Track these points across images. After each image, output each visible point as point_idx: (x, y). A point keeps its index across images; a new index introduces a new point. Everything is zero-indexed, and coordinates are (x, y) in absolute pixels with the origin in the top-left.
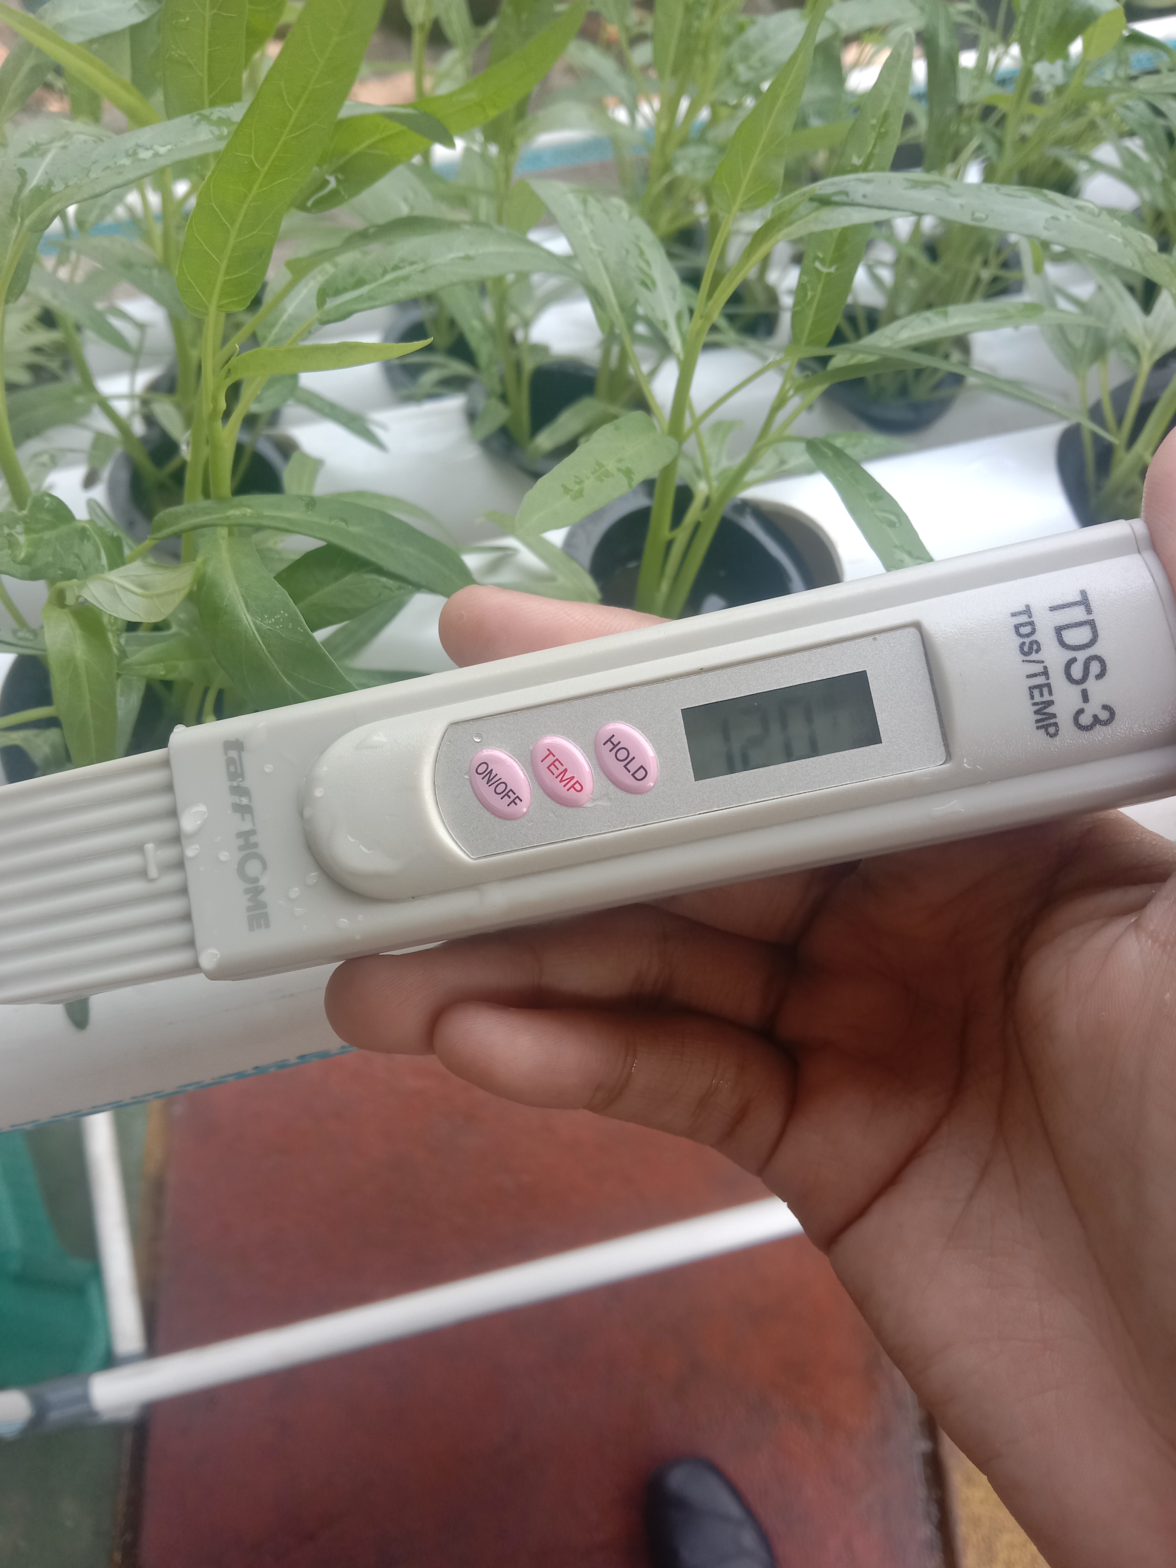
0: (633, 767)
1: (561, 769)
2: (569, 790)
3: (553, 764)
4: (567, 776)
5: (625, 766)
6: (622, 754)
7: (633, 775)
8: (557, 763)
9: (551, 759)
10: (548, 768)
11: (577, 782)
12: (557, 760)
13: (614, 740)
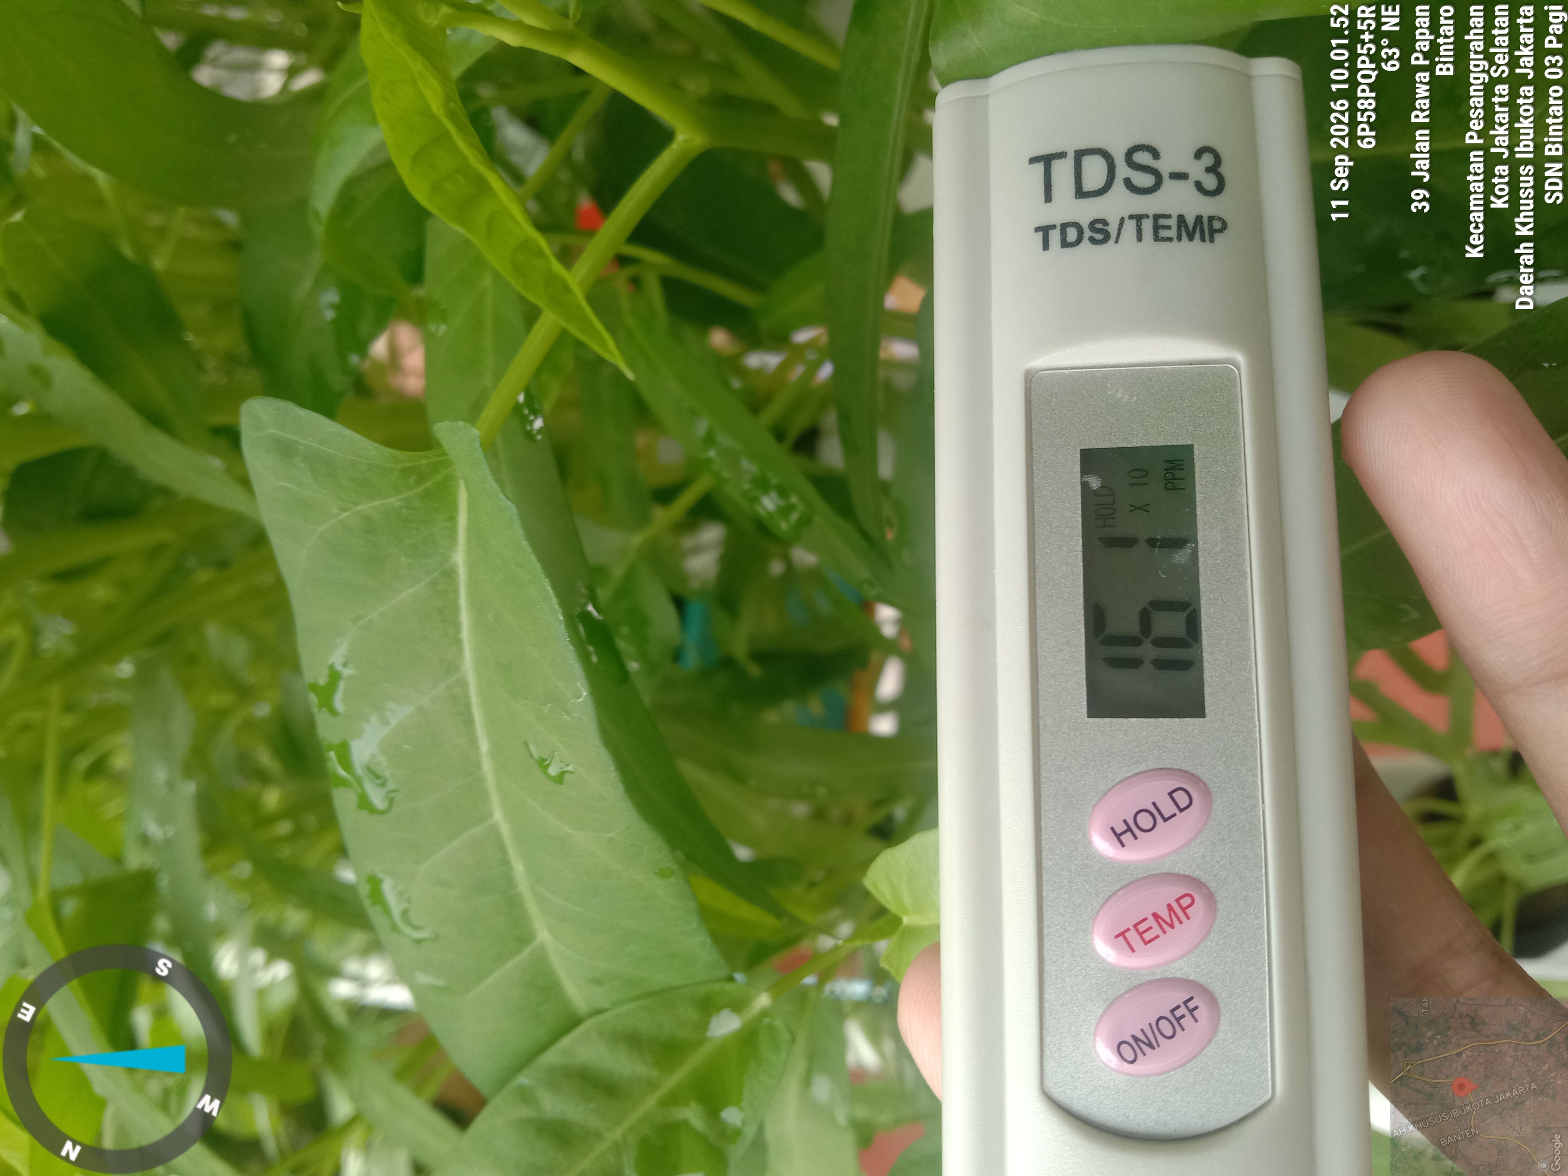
0: (1168, 808)
1: (1151, 922)
2: (1188, 918)
3: (1141, 934)
4: (1164, 914)
5: (1165, 820)
6: (1145, 821)
7: (1181, 810)
8: (1141, 928)
9: (1132, 936)
10: (1146, 943)
11: (1178, 901)
12: (1135, 926)
13: (1120, 827)
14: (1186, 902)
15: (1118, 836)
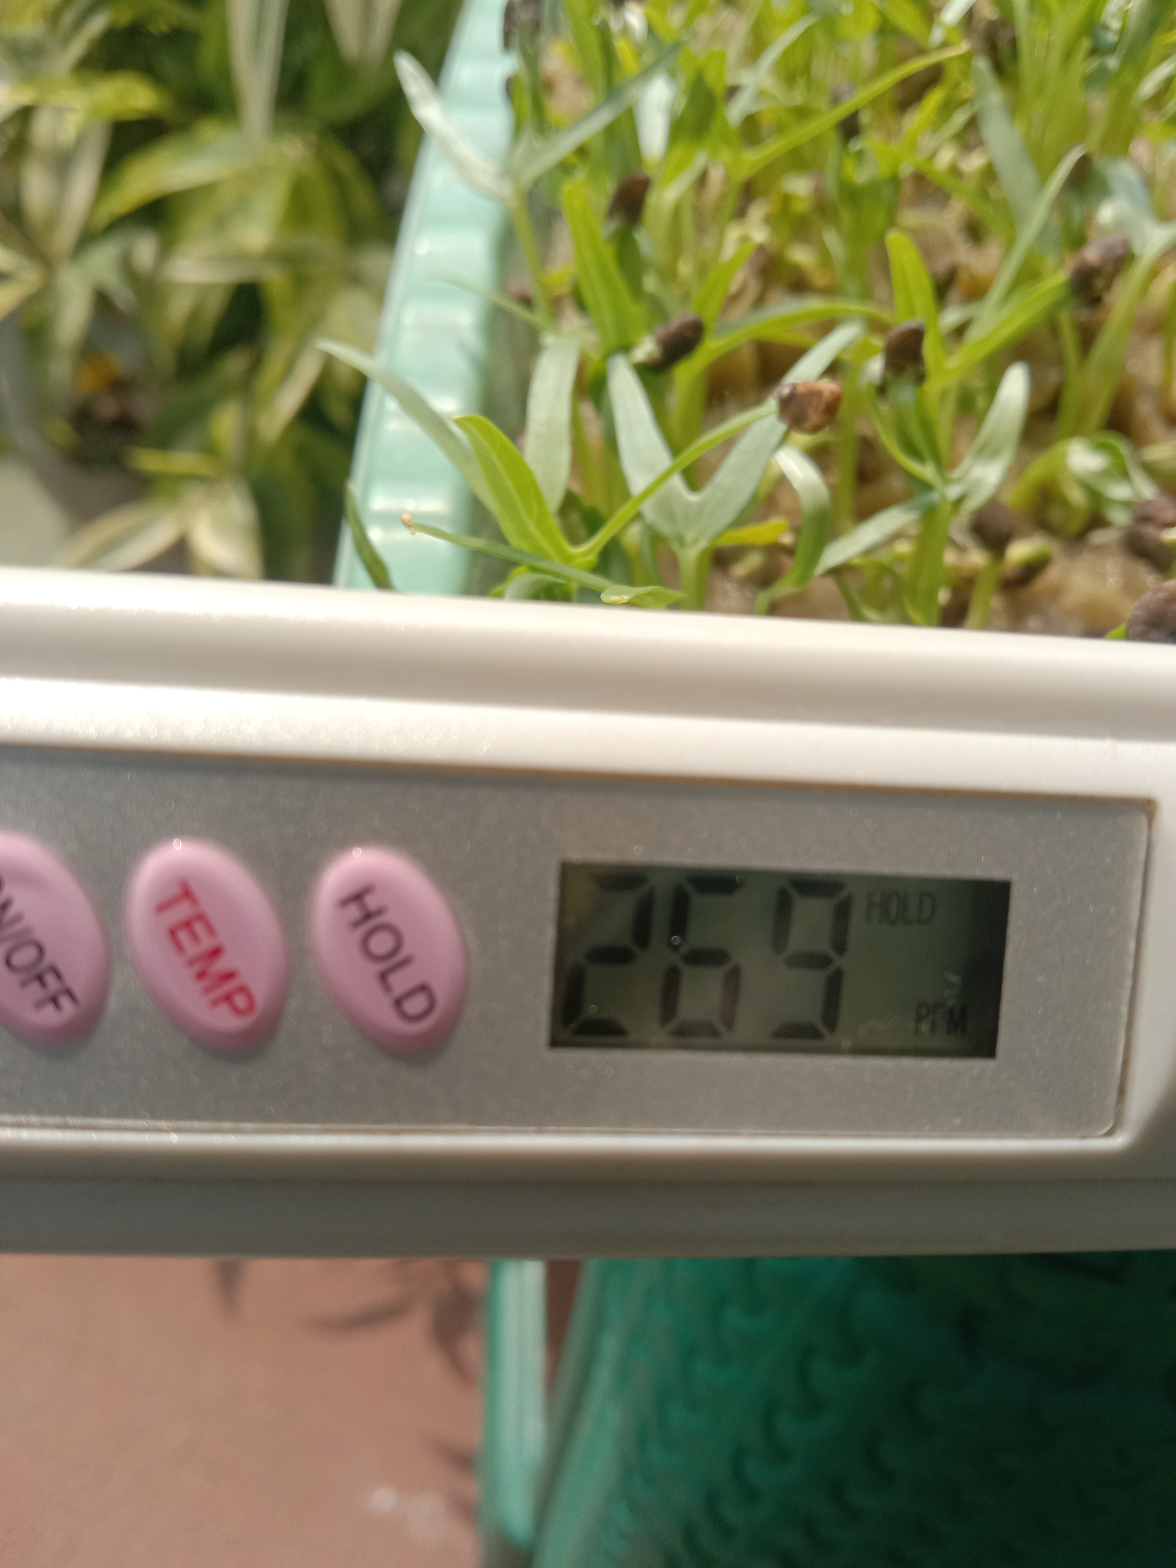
0: (401, 981)
1: (207, 943)
2: (215, 1003)
3: (187, 924)
4: (222, 965)
5: (383, 977)
6: (382, 943)
7: (398, 1003)
8: (198, 927)
9: (183, 911)
10: (173, 933)
11: (243, 990)
12: (201, 917)
13: (372, 902)
14: (240, 1001)
15: (357, 897)
